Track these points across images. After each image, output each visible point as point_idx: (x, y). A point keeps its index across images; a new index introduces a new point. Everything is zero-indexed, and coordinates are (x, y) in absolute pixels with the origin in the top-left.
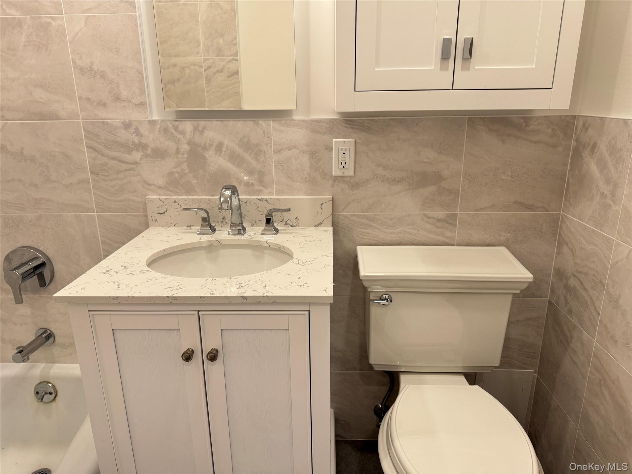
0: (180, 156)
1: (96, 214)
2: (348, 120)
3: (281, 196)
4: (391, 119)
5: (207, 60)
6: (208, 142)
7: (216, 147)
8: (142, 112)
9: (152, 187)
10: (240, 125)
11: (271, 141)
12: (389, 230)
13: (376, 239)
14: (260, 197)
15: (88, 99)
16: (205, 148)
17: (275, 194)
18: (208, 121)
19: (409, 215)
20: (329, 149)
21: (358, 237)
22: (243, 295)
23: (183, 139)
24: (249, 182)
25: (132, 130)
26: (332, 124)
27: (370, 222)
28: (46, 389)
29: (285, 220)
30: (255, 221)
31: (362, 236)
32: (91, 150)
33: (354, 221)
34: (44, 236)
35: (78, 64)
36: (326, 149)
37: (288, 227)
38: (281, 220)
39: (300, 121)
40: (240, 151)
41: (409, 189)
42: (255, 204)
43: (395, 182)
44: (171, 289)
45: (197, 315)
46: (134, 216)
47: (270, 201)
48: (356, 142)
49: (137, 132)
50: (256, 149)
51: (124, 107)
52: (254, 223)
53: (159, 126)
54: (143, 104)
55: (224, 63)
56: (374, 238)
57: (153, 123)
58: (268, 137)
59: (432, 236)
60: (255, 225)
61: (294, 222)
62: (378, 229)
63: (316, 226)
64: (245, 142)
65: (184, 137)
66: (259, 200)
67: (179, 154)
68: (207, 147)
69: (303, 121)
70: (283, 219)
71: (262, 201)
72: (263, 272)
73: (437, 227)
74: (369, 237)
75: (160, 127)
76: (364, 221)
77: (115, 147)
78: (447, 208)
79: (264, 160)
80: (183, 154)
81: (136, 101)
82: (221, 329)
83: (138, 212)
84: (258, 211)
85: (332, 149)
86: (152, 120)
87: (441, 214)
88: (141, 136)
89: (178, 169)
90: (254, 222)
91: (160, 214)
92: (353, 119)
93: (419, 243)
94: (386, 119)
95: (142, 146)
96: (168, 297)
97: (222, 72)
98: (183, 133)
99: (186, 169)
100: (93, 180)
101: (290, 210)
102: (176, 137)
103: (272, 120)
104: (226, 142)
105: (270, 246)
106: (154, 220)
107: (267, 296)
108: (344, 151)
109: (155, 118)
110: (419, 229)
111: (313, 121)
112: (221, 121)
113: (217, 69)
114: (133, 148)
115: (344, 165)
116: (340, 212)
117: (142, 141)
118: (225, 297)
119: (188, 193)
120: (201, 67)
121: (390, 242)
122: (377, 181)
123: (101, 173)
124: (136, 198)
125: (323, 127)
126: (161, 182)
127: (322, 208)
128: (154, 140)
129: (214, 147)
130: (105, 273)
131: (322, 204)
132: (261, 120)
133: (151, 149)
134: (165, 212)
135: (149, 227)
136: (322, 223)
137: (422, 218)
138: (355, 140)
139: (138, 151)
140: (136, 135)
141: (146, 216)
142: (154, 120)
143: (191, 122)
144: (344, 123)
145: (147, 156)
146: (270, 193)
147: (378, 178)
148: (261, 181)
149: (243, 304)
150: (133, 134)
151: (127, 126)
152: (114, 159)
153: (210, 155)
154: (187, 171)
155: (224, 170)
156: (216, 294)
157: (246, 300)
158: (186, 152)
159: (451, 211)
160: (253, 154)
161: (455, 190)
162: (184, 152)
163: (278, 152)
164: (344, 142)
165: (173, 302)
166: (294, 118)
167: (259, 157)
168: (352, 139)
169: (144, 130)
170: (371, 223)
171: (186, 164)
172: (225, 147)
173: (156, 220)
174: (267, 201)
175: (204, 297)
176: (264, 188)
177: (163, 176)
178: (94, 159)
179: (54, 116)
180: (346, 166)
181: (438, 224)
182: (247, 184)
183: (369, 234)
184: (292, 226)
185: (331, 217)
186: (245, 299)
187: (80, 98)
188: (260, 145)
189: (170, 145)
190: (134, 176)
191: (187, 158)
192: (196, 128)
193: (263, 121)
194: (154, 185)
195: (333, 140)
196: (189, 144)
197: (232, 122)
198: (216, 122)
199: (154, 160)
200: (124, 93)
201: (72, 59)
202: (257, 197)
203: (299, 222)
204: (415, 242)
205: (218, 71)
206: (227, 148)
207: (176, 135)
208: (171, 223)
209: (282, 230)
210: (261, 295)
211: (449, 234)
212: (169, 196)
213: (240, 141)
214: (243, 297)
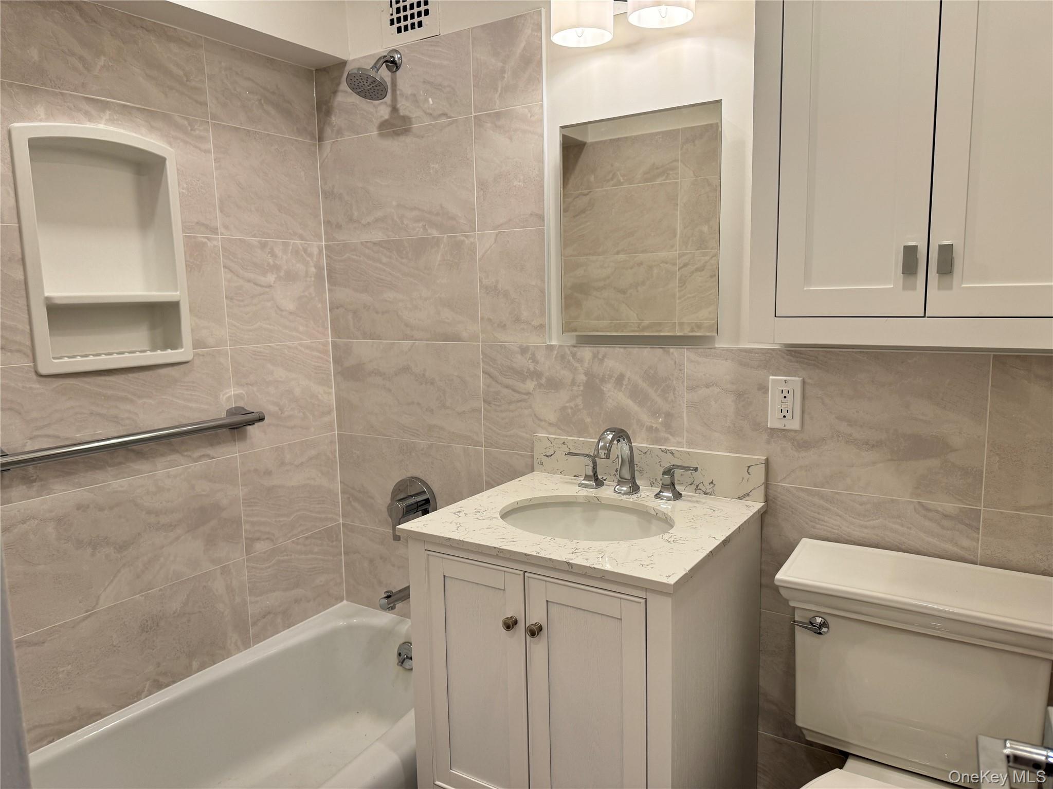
0: (575, 388)
1: (483, 448)
2: (792, 351)
3: (693, 449)
4: (860, 352)
5: (683, 255)
6: (608, 373)
7: (616, 379)
8: (540, 336)
9: (543, 423)
10: (647, 354)
11: (684, 375)
12: (858, 521)
13: (837, 531)
14: (663, 448)
15: (489, 320)
16: (603, 380)
17: (685, 446)
18: (610, 347)
19: (892, 501)
20: (763, 388)
21: (807, 523)
22: (569, 561)
23: (580, 368)
24: (652, 427)
25: (528, 355)
26: (769, 355)
27: (826, 503)
28: (407, 651)
29: (696, 482)
30: (656, 479)
31: (814, 524)
32: (487, 376)
33: (801, 499)
34: (432, 467)
35: (484, 283)
36: (759, 389)
37: (700, 494)
38: (690, 483)
39: (723, 350)
40: (644, 385)
41: (892, 460)
42: (657, 456)
43: (867, 447)
44: (504, 540)
45: (522, 576)
46: (521, 455)
47: (676, 454)
48: (804, 383)
49: (534, 359)
50: (664, 384)
51: (523, 329)
52: (654, 482)
53: (556, 352)
54: (542, 326)
55: (707, 258)
56: (833, 530)
57: (550, 348)
58: (681, 370)
59: (934, 541)
60: (655, 485)
61: (709, 488)
62: (840, 516)
63: (739, 498)
64: (650, 375)
65: (581, 366)
66: (663, 451)
67: (574, 385)
68: (606, 379)
69: (728, 350)
70: (694, 482)
71: (666, 453)
72: (615, 542)
73: (943, 527)
74: (825, 528)
75: (558, 353)
76: (817, 500)
77: (510, 374)
78: (960, 498)
79: (674, 399)
80: (578, 386)
81: (536, 323)
82: (547, 601)
83: (526, 451)
84: (660, 466)
85: (768, 390)
86: (550, 345)
87: (951, 506)
88: (537, 362)
89: (572, 404)
90: (654, 480)
91: (547, 456)
92: (801, 350)
93: (911, 550)
94: (853, 352)
95: (536, 375)
96: (495, 548)
97: (703, 270)
98: (580, 361)
99: (580, 403)
100: (485, 409)
101: (696, 469)
102: (574, 366)
103: (687, 348)
104: (628, 374)
105: (657, 514)
106: (540, 463)
107: (595, 568)
108: (785, 394)
109: (553, 343)
110: (911, 526)
111: (741, 350)
112: (625, 348)
113: (696, 266)
114: (527, 376)
115: (785, 413)
116: (779, 483)
117: (538, 368)
118: (550, 559)
119: (580, 434)
120: (675, 264)
121: (860, 540)
122: (838, 442)
123: (493, 403)
124: (524, 434)
125: (755, 359)
126: (552, 417)
127: (748, 473)
128: (549, 368)
129: (614, 379)
130: (455, 514)
131: (749, 467)
132: (672, 348)
133: (546, 378)
134: (552, 455)
135: (534, 471)
136: (748, 495)
137: (915, 509)
138: (804, 379)
139: (533, 380)
140: (532, 361)
141: (532, 457)
142: (552, 345)
143: (590, 349)
144: (787, 355)
145: (540, 386)
146: (679, 444)
147: (839, 437)
148: (667, 426)
149: (567, 572)
150: (529, 360)
151: (524, 350)
152: (507, 387)
153: (608, 388)
154: (581, 407)
155: (624, 408)
156: (542, 555)
157: (572, 568)
158: (581, 384)
159: (967, 504)
160: (660, 390)
161: (975, 470)
162: (580, 383)
163: (692, 389)
164: (786, 381)
165: (500, 554)
166: (717, 346)
167: (667, 395)
168: (798, 377)
169: (540, 356)
170: (829, 506)
171: (581, 398)
172: (627, 380)
173: (542, 464)
174: (672, 453)
175: (529, 555)
176: (671, 435)
177: (555, 412)
178: (488, 386)
179: (457, 338)
180: (789, 416)
181: (946, 523)
182: (650, 429)
183: (825, 522)
184: (705, 493)
185: (763, 487)
186: (570, 567)
187: (482, 319)
188: (670, 379)
189: (566, 375)
190: (525, 408)
191: (582, 391)
192: (595, 356)
193: (675, 349)
194: (545, 421)
195: (771, 377)
196: (586, 374)
197: (637, 349)
198: (618, 349)
199: (548, 391)
200: (525, 314)
201: (479, 277)
202: (660, 447)
203: (714, 488)
204: (903, 547)
205: (697, 270)
206: (628, 381)
207: (573, 362)
208: (558, 470)
209: (689, 496)
210: (588, 565)
211: (966, 543)
212: (560, 435)
213: (645, 373)
214: (568, 563)
